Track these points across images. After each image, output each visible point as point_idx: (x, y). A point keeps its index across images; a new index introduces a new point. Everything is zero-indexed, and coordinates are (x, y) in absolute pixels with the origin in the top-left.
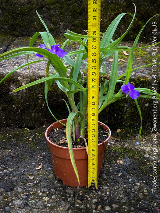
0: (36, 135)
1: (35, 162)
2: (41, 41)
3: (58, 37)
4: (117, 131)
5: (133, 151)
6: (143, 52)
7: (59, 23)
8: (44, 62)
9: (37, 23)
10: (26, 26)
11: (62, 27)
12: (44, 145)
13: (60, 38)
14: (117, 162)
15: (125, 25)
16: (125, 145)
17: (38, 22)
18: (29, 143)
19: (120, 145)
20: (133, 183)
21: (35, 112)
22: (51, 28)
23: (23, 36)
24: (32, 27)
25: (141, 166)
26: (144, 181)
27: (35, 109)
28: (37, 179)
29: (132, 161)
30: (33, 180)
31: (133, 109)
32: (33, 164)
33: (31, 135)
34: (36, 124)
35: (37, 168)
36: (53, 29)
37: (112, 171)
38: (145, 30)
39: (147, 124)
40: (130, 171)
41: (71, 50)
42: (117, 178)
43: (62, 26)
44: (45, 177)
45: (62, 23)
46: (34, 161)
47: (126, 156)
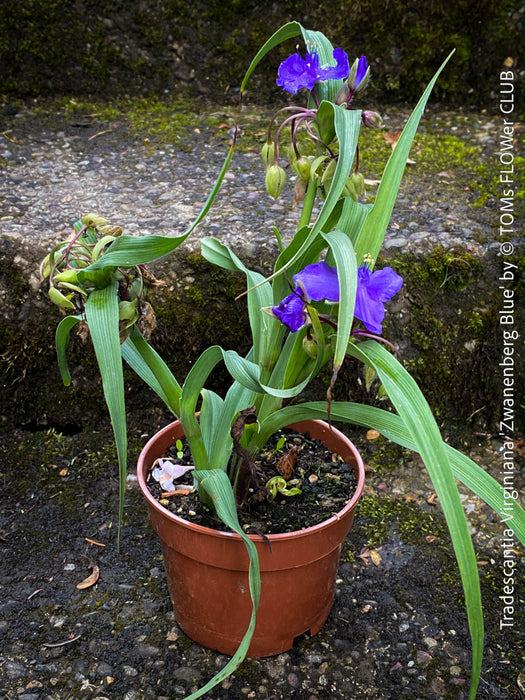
0: (85, 455)
1: (74, 561)
2: (107, 110)
3: (166, 95)
4: (368, 438)
5: (418, 514)
6: (464, 148)
7: (169, 45)
8: (108, 197)
9: (92, 49)
10: (56, 57)
11: (182, 61)
12: (111, 494)
13: (175, 99)
14: (362, 556)
15: (402, 49)
16: (392, 487)
17: (97, 44)
18: (59, 489)
19: (375, 488)
20: (414, 640)
21: (82, 374)
22: (142, 65)
23: (47, 93)
24: (77, 62)
25: (444, 571)
26: (453, 632)
27: (78, 364)
28: (78, 628)
29: (412, 554)
30: (63, 630)
31: (421, 361)
32: (66, 568)
33: (67, 457)
34: (87, 415)
35: (80, 587)
36: (151, 68)
37: (342, 594)
38: (473, 65)
39: (470, 410)
40: (407, 593)
41: (208, 143)
42: (357, 621)
43: (180, 57)
44: (105, 617)
45: (180, 44)
46: (71, 556)
47: (392, 534)
